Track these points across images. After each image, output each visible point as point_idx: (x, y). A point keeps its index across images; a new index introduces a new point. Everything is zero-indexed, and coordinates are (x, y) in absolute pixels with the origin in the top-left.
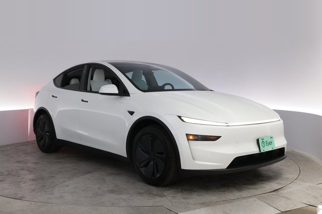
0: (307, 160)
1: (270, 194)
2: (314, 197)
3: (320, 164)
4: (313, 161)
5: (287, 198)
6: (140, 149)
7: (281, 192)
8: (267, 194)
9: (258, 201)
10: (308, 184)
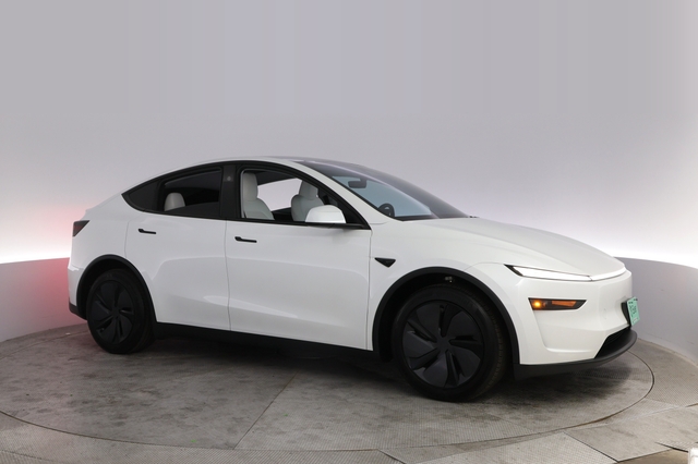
0: (667, 358)
1: (594, 425)
2: (683, 432)
3: (695, 364)
4: (681, 360)
5: (628, 434)
6: (411, 332)
7: (616, 421)
8: (589, 426)
9: (570, 440)
10: (669, 406)
